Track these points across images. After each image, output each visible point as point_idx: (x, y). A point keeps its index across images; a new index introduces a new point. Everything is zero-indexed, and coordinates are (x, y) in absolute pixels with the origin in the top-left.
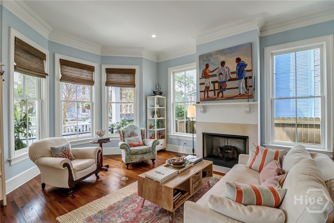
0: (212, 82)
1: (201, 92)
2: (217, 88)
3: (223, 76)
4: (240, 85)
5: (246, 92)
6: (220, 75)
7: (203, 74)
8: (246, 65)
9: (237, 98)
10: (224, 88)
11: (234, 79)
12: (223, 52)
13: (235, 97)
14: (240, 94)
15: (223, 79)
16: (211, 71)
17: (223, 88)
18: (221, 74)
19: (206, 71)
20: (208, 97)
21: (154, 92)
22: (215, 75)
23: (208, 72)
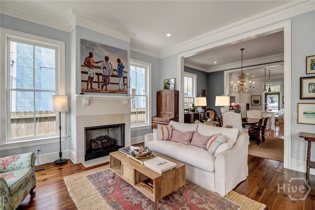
0: (96, 74)
1: (82, 81)
2: (101, 80)
3: (107, 71)
4: (120, 82)
5: (124, 89)
6: (104, 69)
8: (124, 67)
9: (117, 92)
10: (107, 81)
11: (116, 76)
12: (106, 47)
14: (120, 89)
15: (107, 73)
16: (96, 61)
17: (106, 82)
18: (105, 68)
19: (90, 60)
20: (91, 88)
22: (99, 68)
23: (92, 61)
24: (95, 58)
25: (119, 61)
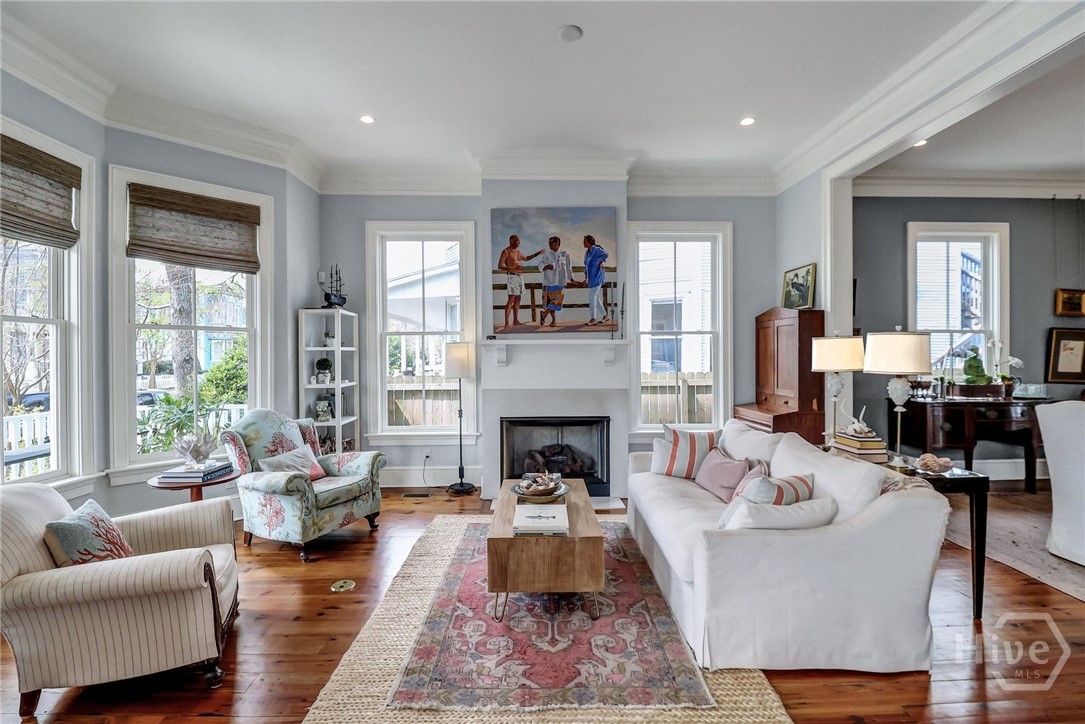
0: (528, 286)
1: (495, 307)
2: (539, 300)
3: (555, 274)
4: (592, 300)
5: (604, 317)
6: (549, 270)
7: (504, 260)
8: (606, 256)
9: (586, 328)
10: (556, 302)
11: (581, 285)
12: (553, 213)
13: (581, 326)
14: (592, 320)
15: (554, 281)
16: (526, 255)
17: (554, 304)
18: (549, 267)
19: (512, 255)
20: (516, 321)
21: (327, 297)
22: (535, 269)
23: (516, 257)
24: (525, 249)
25: (589, 241)
